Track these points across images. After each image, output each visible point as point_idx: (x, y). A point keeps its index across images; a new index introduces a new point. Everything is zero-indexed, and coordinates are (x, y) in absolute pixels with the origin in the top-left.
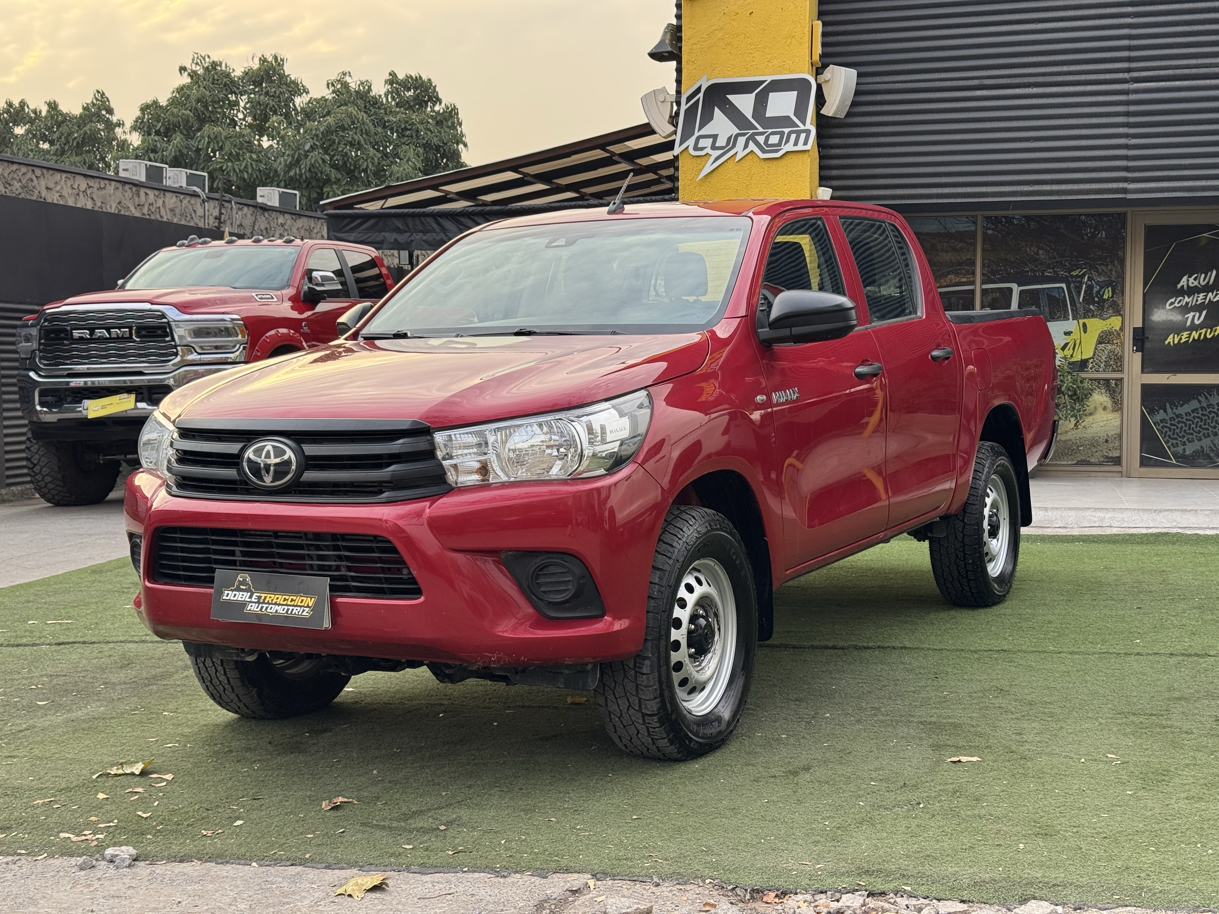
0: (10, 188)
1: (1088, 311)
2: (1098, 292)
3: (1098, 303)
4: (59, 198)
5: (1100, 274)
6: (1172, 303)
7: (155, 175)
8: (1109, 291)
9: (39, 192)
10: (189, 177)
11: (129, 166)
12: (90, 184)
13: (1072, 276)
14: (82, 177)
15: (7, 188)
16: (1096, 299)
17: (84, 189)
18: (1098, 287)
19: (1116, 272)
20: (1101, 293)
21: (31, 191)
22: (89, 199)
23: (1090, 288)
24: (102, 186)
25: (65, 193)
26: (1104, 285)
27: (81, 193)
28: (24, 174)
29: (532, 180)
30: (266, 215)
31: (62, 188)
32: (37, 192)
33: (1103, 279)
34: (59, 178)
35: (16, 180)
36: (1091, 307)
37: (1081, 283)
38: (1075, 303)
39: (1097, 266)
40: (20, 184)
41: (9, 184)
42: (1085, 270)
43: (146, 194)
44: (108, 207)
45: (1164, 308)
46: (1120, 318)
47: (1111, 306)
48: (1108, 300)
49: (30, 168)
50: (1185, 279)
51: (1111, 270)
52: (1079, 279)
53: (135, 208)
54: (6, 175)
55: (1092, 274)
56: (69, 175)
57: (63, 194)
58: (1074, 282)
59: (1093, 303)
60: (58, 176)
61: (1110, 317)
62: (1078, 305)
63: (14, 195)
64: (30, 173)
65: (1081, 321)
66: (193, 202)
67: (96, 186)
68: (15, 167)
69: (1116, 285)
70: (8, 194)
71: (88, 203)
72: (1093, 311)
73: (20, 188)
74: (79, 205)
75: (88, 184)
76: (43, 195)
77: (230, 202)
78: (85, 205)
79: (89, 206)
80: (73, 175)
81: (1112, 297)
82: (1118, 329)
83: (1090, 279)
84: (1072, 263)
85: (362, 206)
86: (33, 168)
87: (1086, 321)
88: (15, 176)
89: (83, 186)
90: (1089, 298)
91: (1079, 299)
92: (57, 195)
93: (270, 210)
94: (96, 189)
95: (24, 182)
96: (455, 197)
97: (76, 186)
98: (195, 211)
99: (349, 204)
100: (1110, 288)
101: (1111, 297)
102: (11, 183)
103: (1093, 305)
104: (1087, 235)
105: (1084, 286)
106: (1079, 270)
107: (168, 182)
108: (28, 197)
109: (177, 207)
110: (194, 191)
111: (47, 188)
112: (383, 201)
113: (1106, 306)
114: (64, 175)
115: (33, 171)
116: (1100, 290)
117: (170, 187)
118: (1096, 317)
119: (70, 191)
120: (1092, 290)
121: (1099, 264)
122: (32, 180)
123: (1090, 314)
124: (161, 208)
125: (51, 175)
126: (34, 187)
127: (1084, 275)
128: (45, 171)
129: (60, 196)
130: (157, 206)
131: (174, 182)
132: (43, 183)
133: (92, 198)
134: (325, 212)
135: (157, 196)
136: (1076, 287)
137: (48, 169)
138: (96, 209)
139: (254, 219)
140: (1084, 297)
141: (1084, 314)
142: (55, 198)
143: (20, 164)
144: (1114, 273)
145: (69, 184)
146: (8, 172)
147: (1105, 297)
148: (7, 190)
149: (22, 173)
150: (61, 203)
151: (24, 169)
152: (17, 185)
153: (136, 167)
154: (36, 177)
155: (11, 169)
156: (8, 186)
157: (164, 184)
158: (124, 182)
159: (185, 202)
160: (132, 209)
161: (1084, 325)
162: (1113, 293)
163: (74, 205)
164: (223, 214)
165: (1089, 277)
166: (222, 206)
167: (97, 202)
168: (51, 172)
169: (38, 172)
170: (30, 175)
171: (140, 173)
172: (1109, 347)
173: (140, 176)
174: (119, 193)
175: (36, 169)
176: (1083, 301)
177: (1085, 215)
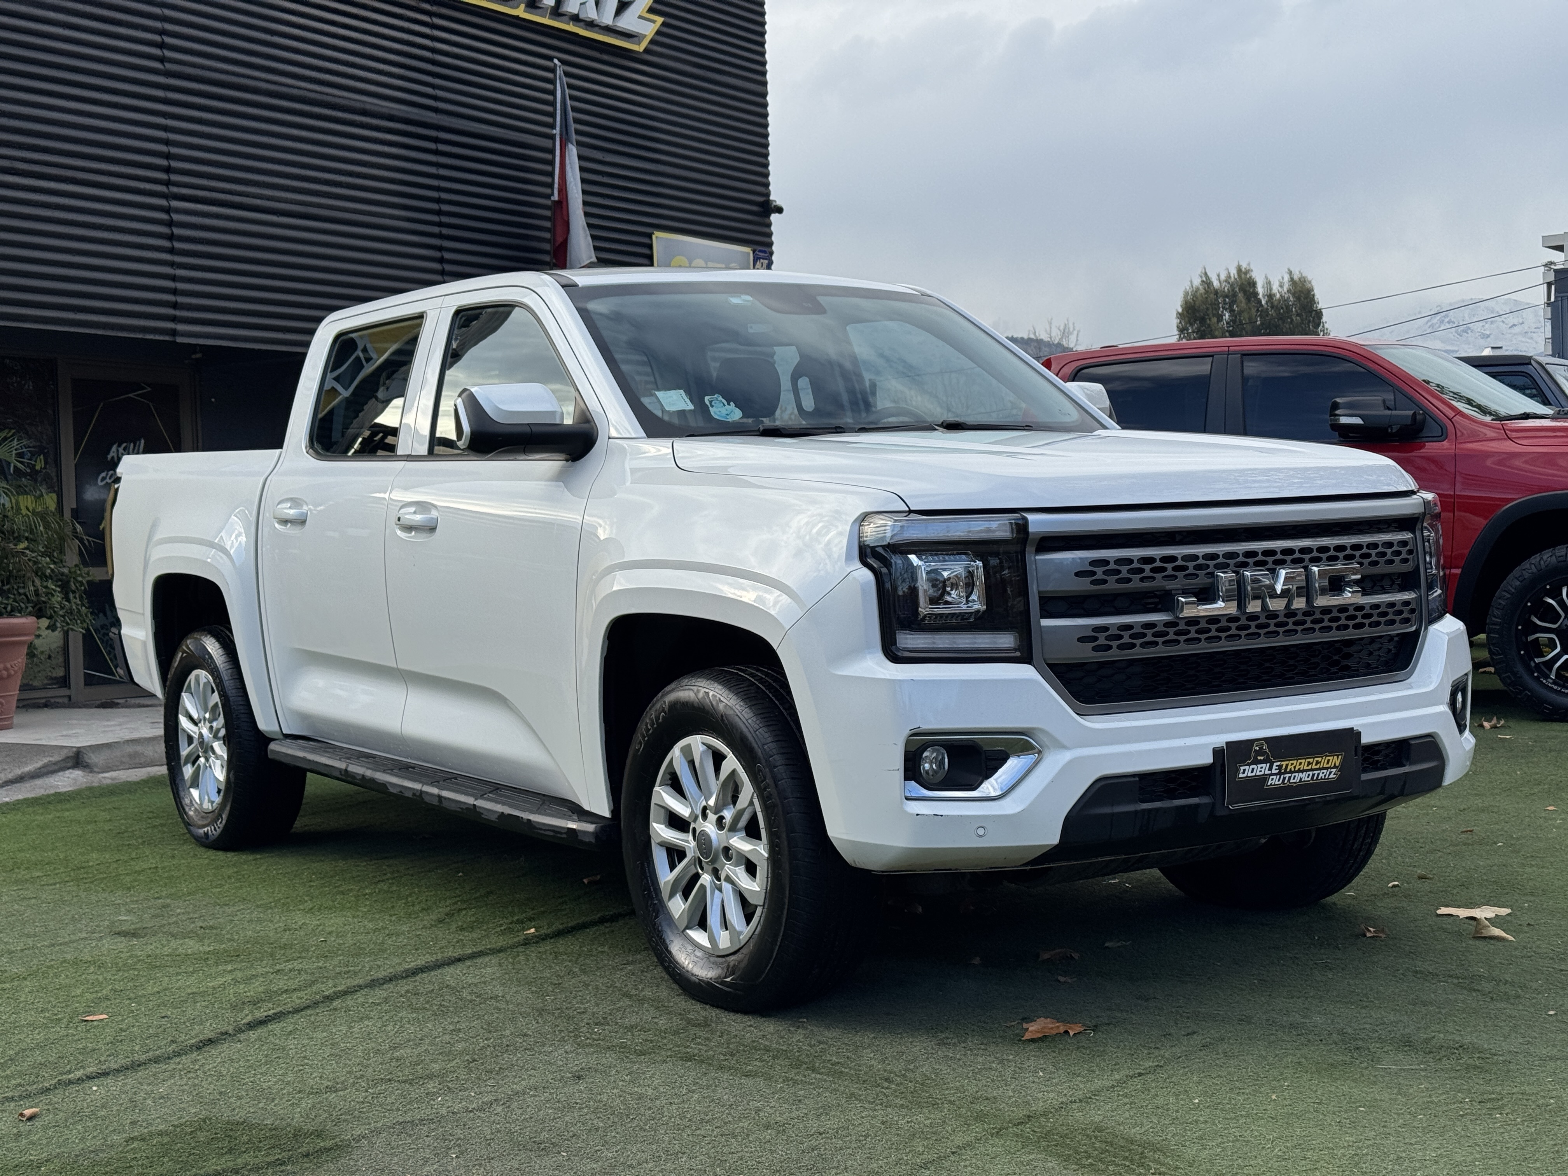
6: (104, 479)
45: (96, 484)
50: (114, 448)
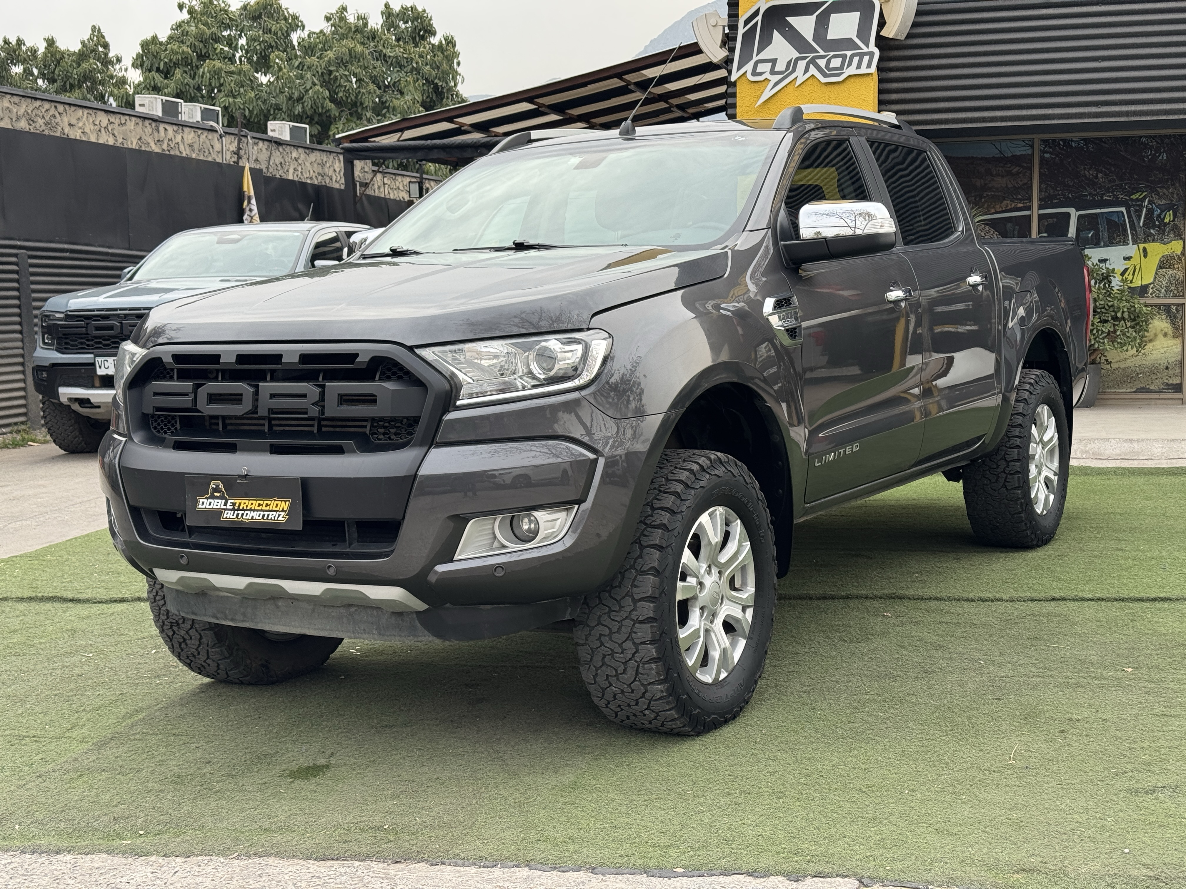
0: (34, 125)
1: (1148, 236)
2: (1159, 216)
3: (1159, 227)
4: (82, 135)
5: (1160, 198)
7: (170, 109)
8: (1170, 215)
9: (62, 129)
10: (204, 112)
11: (146, 102)
12: (111, 120)
13: (1132, 200)
14: (103, 113)
15: (30, 125)
16: (1157, 223)
17: (105, 125)
18: (1159, 211)
19: (1178, 194)
20: (1162, 217)
21: (54, 128)
22: (111, 135)
23: (1150, 212)
24: (123, 122)
25: (87, 130)
26: (1164, 209)
27: (103, 129)
28: (47, 110)
29: (547, 110)
30: (281, 149)
31: (84, 124)
32: (60, 128)
33: (1164, 202)
34: (81, 113)
35: (39, 116)
36: (1152, 231)
37: (1141, 207)
38: (1135, 228)
39: (1158, 189)
40: (43, 121)
41: (32, 121)
42: (1145, 194)
43: (166, 129)
44: (129, 143)
46: (1181, 242)
47: (1172, 230)
48: (1169, 224)
49: (53, 104)
51: (1172, 193)
52: (1138, 203)
53: (155, 144)
54: (29, 111)
55: (1152, 197)
56: (90, 111)
57: (85, 130)
58: (1134, 205)
59: (1154, 226)
60: (80, 112)
61: (1171, 241)
62: (1138, 230)
63: (38, 132)
64: (53, 109)
65: (1142, 246)
66: (210, 137)
67: (117, 122)
68: (38, 103)
69: (1177, 207)
70: (32, 131)
71: (109, 140)
72: (1154, 236)
73: (43, 125)
74: (101, 142)
75: (109, 120)
76: (66, 131)
77: (246, 136)
78: (107, 141)
79: (111, 142)
80: (94, 111)
81: (1174, 220)
82: (1179, 253)
83: (1150, 202)
84: (1132, 186)
85: (377, 139)
86: (56, 104)
87: (1146, 245)
88: (39, 113)
89: (105, 123)
90: (1150, 222)
91: (1139, 223)
92: (80, 131)
93: (284, 144)
94: (117, 124)
95: (47, 118)
96: (470, 129)
97: (97, 123)
98: (212, 146)
99: (363, 137)
100: (1171, 212)
101: (1172, 221)
102: (35, 120)
103: (1154, 229)
104: (1148, 156)
105: (1145, 209)
106: (1140, 193)
107: (184, 117)
108: (52, 134)
109: (195, 142)
110: (212, 126)
111: (70, 125)
112: (399, 134)
113: (1168, 229)
114: (86, 111)
115: (56, 107)
116: (1160, 214)
117: (185, 121)
118: (1157, 241)
119: (92, 128)
120: (1153, 214)
121: (1160, 187)
122: (55, 117)
123: (1150, 239)
124: (180, 143)
125: (73, 111)
126: (57, 124)
127: (1145, 198)
128: (67, 107)
129: (82, 133)
130: (176, 142)
131: (189, 117)
132: (66, 119)
133: (113, 134)
134: (341, 146)
135: (176, 132)
136: (1136, 211)
137: (70, 105)
138: (118, 145)
139: (269, 153)
140: (1144, 221)
141: (1145, 238)
142: (78, 134)
143: (43, 100)
144: (1175, 196)
145: (91, 121)
146: (31, 109)
147: (1167, 220)
148: (31, 127)
149: (45, 110)
150: (84, 139)
151: (47, 105)
152: (40, 122)
153: (152, 103)
154: (59, 113)
155: (35, 105)
156: (31, 123)
157: (180, 118)
158: (144, 118)
159: (203, 137)
160: (152, 145)
161: (1145, 250)
162: (1175, 216)
163: (96, 141)
164: (241, 149)
165: (1149, 201)
166: (239, 141)
167: (118, 138)
168: (73, 108)
169: (61, 108)
170: (52, 111)
171: (156, 109)
172: (1170, 272)
173: (157, 111)
174: (139, 129)
175: (58, 105)
176: (1144, 225)
177: (1145, 137)
